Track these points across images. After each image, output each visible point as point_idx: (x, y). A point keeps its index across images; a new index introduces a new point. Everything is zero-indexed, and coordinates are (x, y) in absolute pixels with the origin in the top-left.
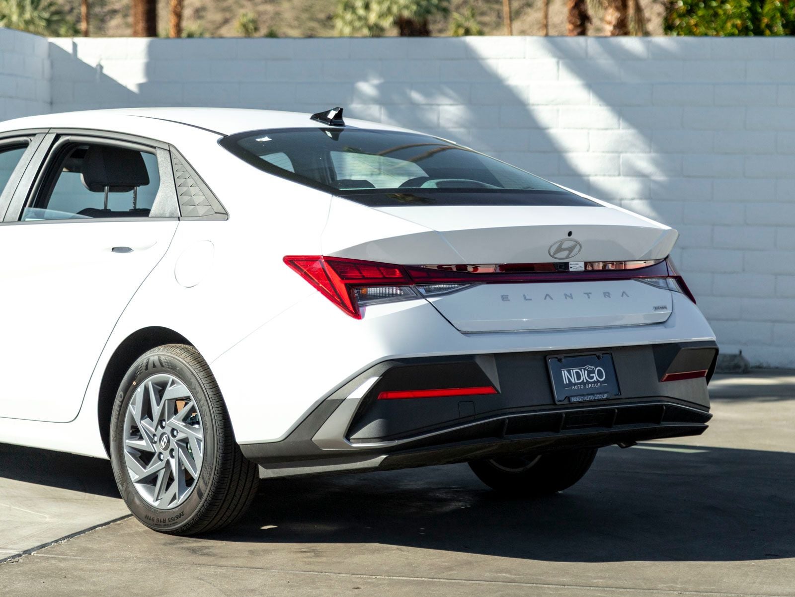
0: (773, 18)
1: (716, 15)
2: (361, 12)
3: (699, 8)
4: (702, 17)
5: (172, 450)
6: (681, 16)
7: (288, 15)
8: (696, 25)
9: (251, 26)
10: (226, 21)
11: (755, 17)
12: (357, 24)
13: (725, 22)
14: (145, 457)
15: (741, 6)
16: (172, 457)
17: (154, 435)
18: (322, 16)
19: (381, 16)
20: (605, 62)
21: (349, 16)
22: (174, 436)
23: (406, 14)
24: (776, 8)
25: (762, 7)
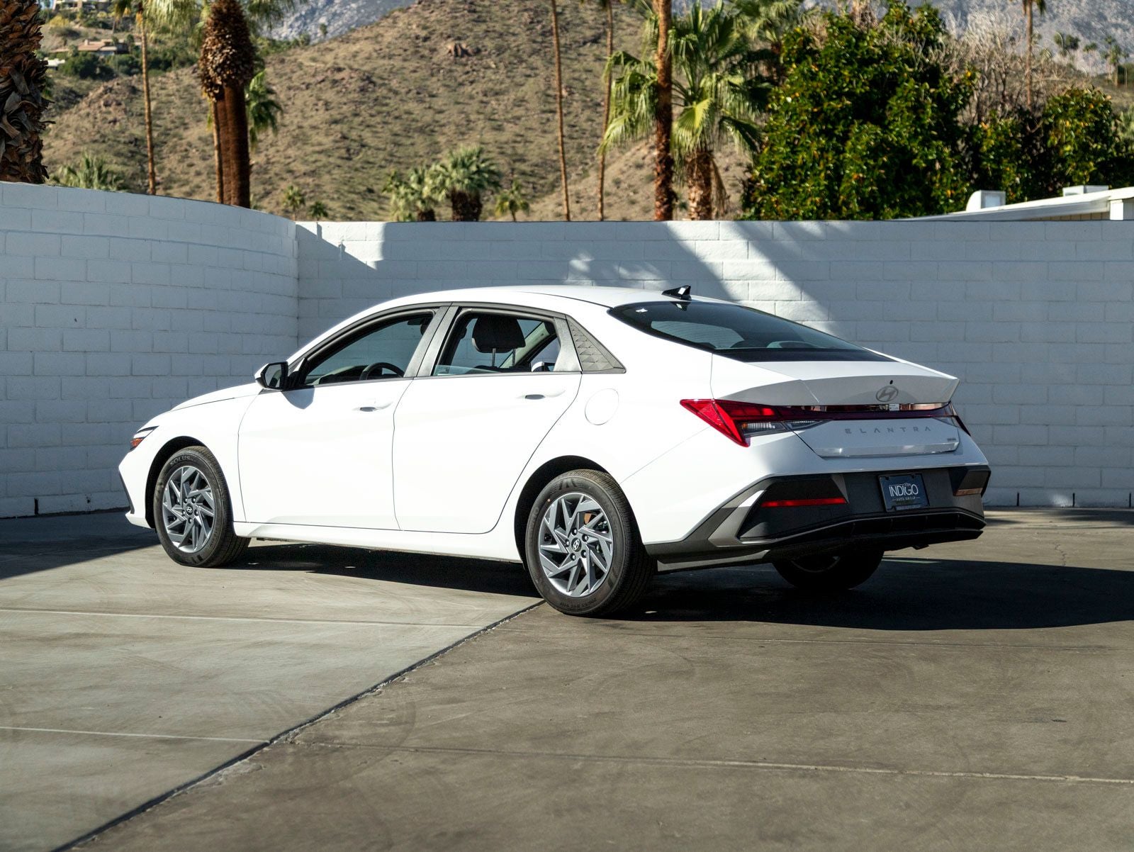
0: (849, 195)
1: (796, 192)
2: (414, 186)
3: (780, 185)
4: (783, 194)
5: (584, 551)
6: (762, 194)
7: (328, 188)
8: (777, 202)
9: (298, 198)
10: (267, 193)
11: (833, 195)
12: (411, 198)
13: (805, 200)
14: (558, 558)
15: (819, 185)
16: (584, 557)
17: (567, 540)
18: (362, 188)
19: (434, 190)
20: (788, 242)
21: (402, 190)
22: (585, 541)
23: (458, 187)
24: (852, 187)
25: (839, 186)
